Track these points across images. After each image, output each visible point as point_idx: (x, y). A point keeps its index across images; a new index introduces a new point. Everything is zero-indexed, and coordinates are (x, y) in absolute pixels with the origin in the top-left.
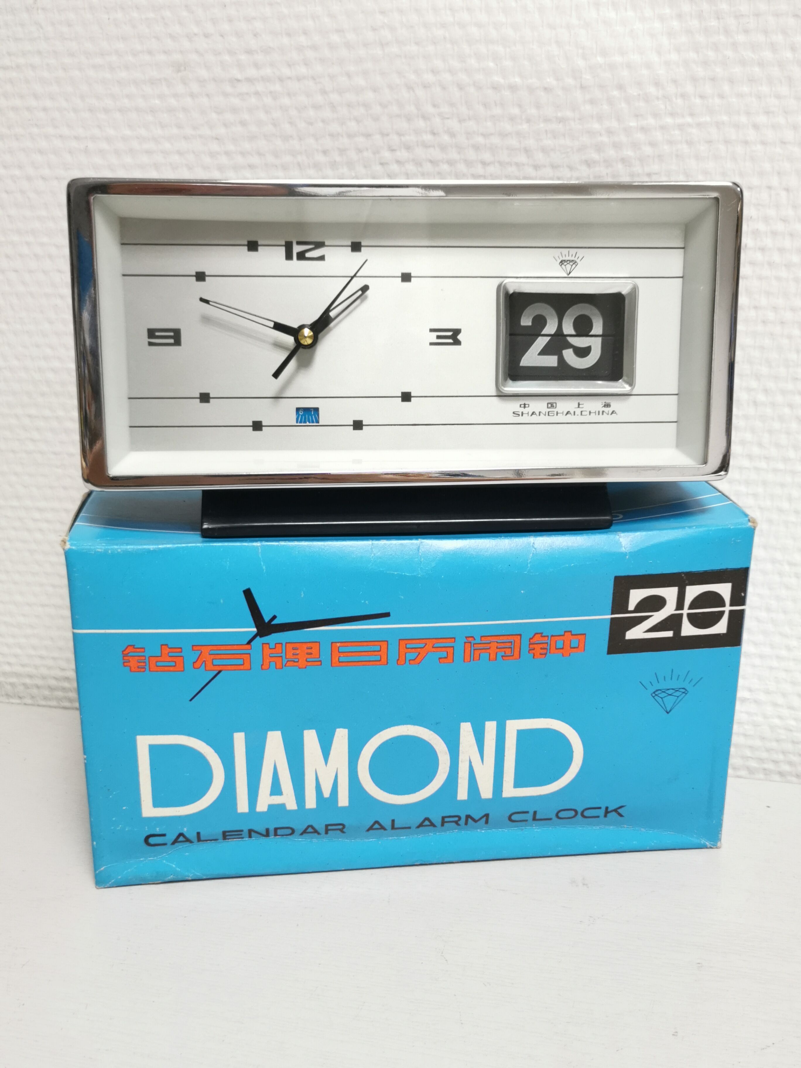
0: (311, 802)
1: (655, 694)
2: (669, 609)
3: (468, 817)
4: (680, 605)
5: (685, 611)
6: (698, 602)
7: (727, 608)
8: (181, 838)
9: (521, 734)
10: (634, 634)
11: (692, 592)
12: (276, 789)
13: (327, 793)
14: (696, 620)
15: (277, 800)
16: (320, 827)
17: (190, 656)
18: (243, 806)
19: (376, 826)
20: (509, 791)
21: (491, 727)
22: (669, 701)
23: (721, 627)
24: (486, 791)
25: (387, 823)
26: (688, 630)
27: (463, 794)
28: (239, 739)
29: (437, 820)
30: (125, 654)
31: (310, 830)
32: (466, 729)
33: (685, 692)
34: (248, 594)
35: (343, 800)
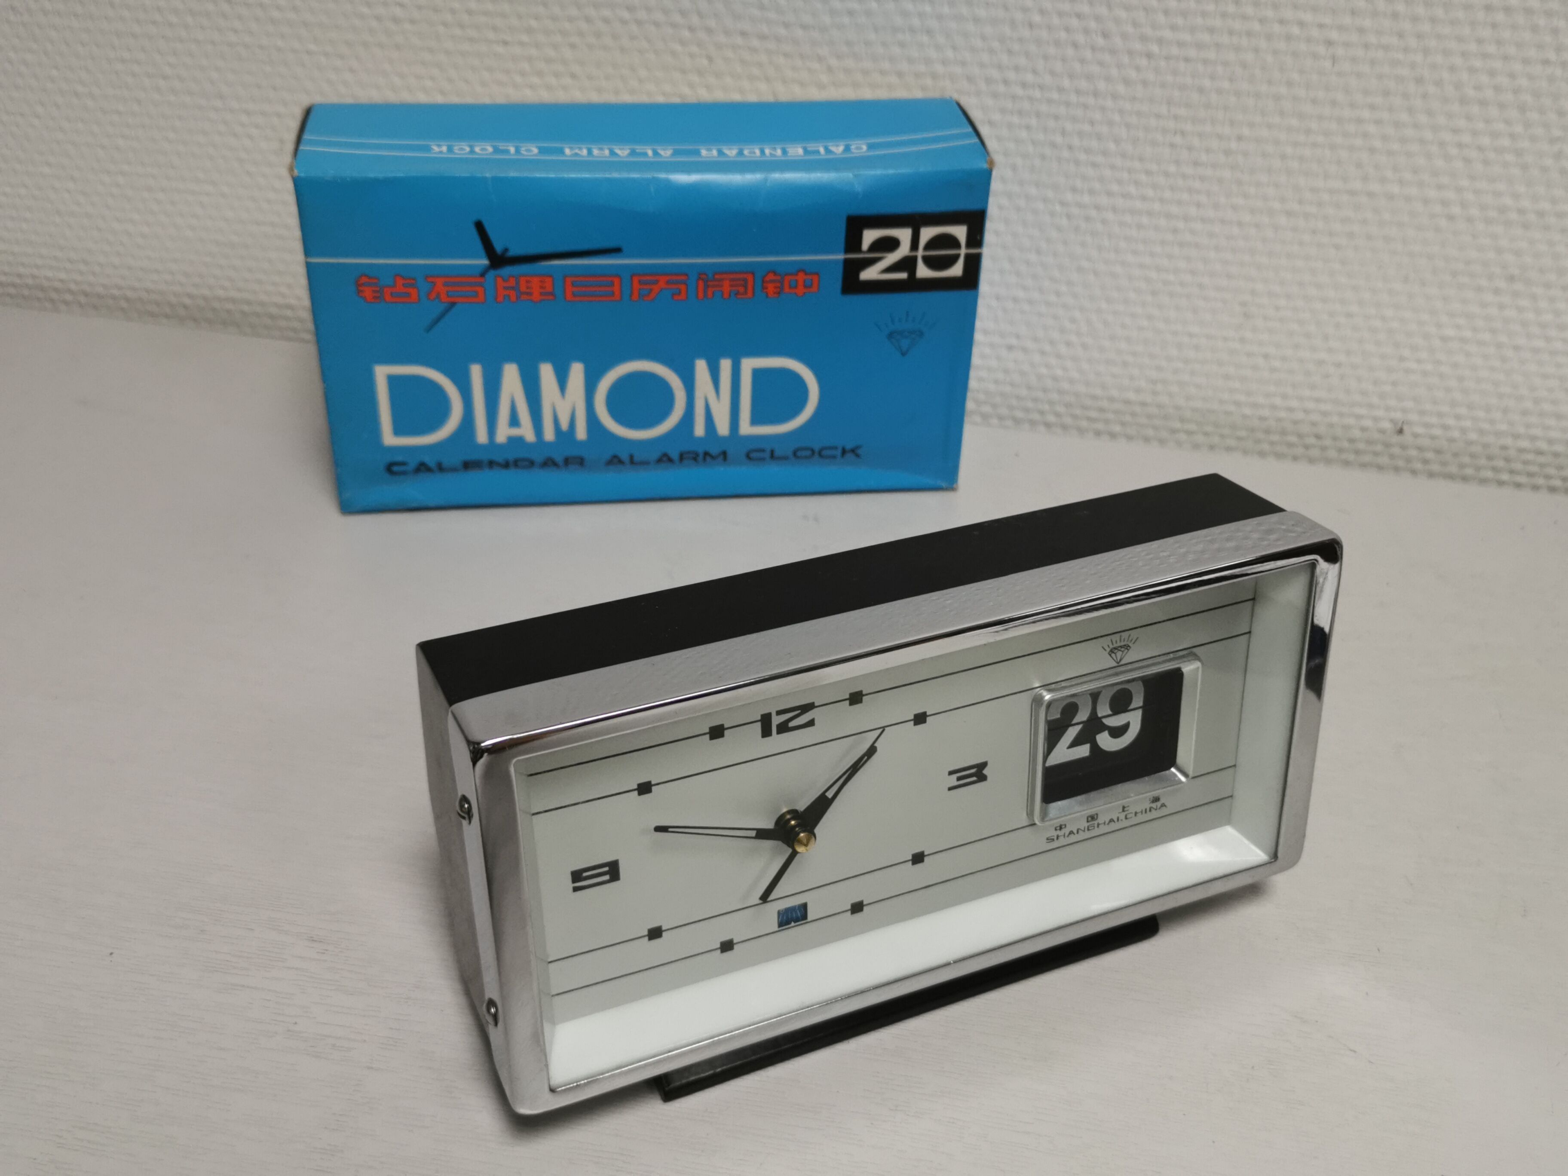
0: (549, 435)
1: (890, 336)
2: (904, 250)
3: (706, 454)
4: (914, 245)
5: (920, 253)
6: (934, 243)
7: (963, 251)
8: (422, 468)
9: (757, 373)
10: (869, 274)
11: (927, 233)
12: (514, 421)
13: (564, 425)
14: (930, 262)
15: (515, 432)
16: (559, 459)
17: (424, 287)
18: (482, 437)
19: (615, 461)
20: (746, 428)
21: (726, 365)
22: (905, 343)
23: (957, 270)
24: (723, 428)
25: (625, 457)
26: (923, 272)
27: (699, 430)
28: (476, 372)
29: (675, 456)
30: (359, 285)
31: (549, 463)
32: (701, 367)
33: (921, 334)
34: (480, 226)
35: (581, 433)
